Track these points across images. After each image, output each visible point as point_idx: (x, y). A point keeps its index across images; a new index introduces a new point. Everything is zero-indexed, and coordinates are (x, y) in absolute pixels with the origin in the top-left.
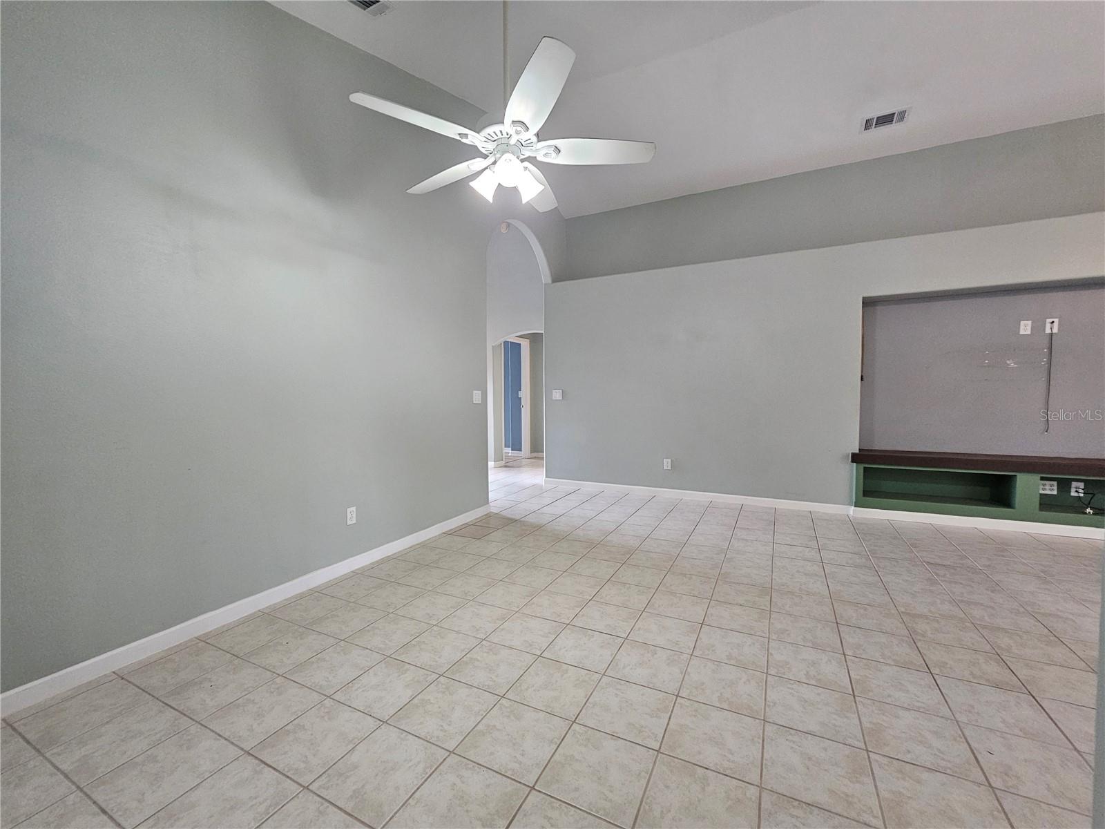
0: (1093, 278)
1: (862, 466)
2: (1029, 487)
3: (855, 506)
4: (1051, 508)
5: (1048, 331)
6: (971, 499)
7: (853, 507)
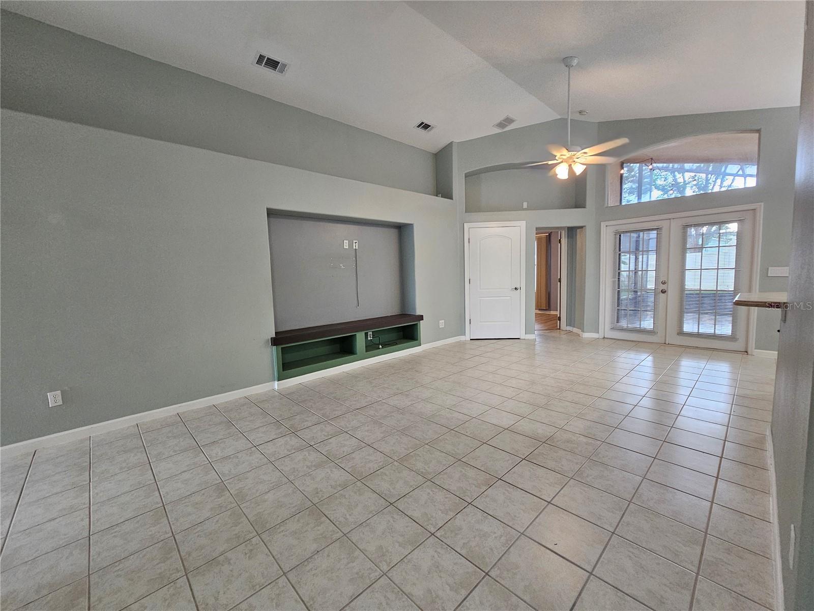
0: (366, 220)
1: (280, 347)
2: (360, 340)
3: (278, 381)
4: (372, 348)
5: (354, 248)
6: (334, 353)
7: (276, 383)
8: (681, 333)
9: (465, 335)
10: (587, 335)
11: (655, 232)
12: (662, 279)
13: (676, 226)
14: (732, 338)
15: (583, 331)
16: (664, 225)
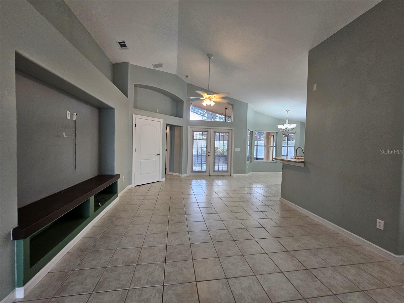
1: (29, 239)
3: (24, 285)
5: (74, 119)
8: (214, 171)
9: (132, 184)
10: (183, 176)
11: (206, 133)
12: (209, 151)
13: (213, 131)
14: (227, 171)
15: (181, 174)
16: (209, 130)
